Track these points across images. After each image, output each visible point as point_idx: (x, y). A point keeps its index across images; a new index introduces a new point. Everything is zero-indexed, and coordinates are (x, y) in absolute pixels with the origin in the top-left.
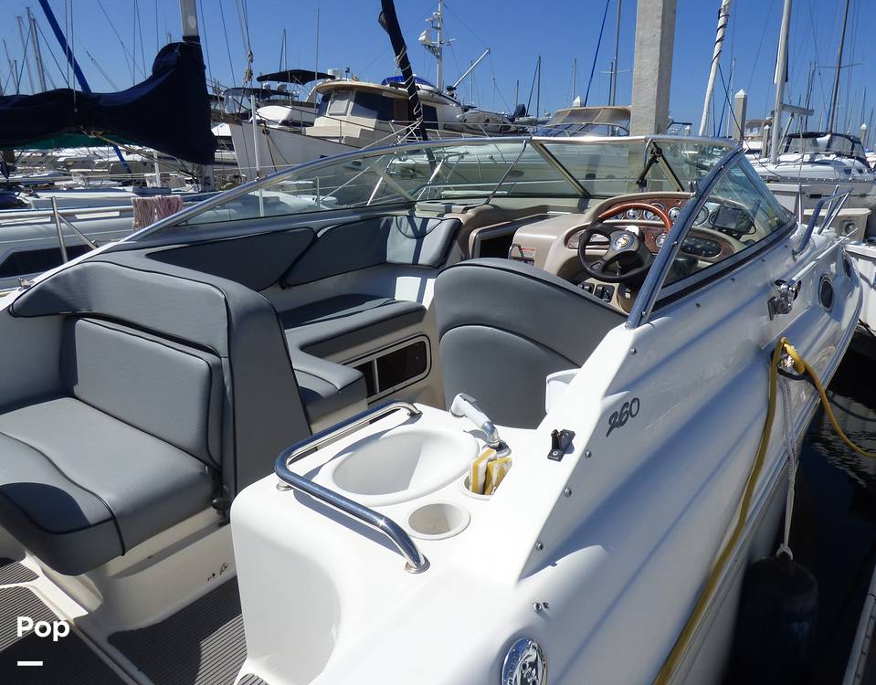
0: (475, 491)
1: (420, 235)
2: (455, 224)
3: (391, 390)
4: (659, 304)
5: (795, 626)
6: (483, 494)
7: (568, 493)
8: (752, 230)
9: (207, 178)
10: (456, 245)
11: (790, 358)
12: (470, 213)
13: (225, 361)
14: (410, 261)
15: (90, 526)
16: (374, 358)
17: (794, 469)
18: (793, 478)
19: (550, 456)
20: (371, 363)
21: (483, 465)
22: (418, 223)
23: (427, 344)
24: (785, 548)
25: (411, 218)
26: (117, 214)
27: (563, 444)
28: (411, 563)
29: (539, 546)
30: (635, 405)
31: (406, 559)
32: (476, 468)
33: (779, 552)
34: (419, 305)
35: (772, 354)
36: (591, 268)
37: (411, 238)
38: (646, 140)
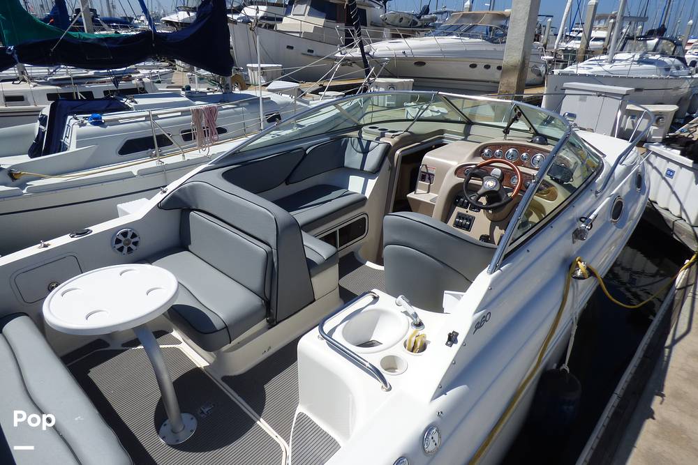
0: (408, 350)
1: (365, 152)
2: (387, 147)
3: (345, 246)
4: (506, 256)
5: (565, 407)
6: (412, 351)
7: (454, 363)
8: (571, 180)
9: (228, 85)
10: (387, 160)
11: (580, 270)
12: (396, 139)
13: (274, 251)
14: (359, 167)
15: (217, 331)
16: (337, 229)
17: (575, 327)
18: (574, 333)
19: (447, 344)
20: (335, 232)
21: (413, 339)
22: (364, 144)
23: (367, 218)
24: (565, 366)
25: (360, 139)
26: (180, 114)
27: (453, 339)
28: (384, 386)
29: (440, 387)
30: (488, 316)
31: (381, 384)
32: (410, 341)
33: (562, 368)
34: (363, 196)
35: (570, 266)
36: (470, 198)
37: (360, 152)
38: (512, 104)
